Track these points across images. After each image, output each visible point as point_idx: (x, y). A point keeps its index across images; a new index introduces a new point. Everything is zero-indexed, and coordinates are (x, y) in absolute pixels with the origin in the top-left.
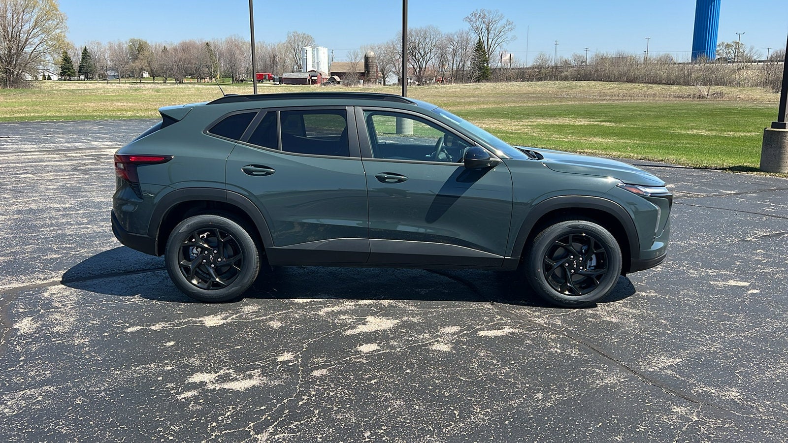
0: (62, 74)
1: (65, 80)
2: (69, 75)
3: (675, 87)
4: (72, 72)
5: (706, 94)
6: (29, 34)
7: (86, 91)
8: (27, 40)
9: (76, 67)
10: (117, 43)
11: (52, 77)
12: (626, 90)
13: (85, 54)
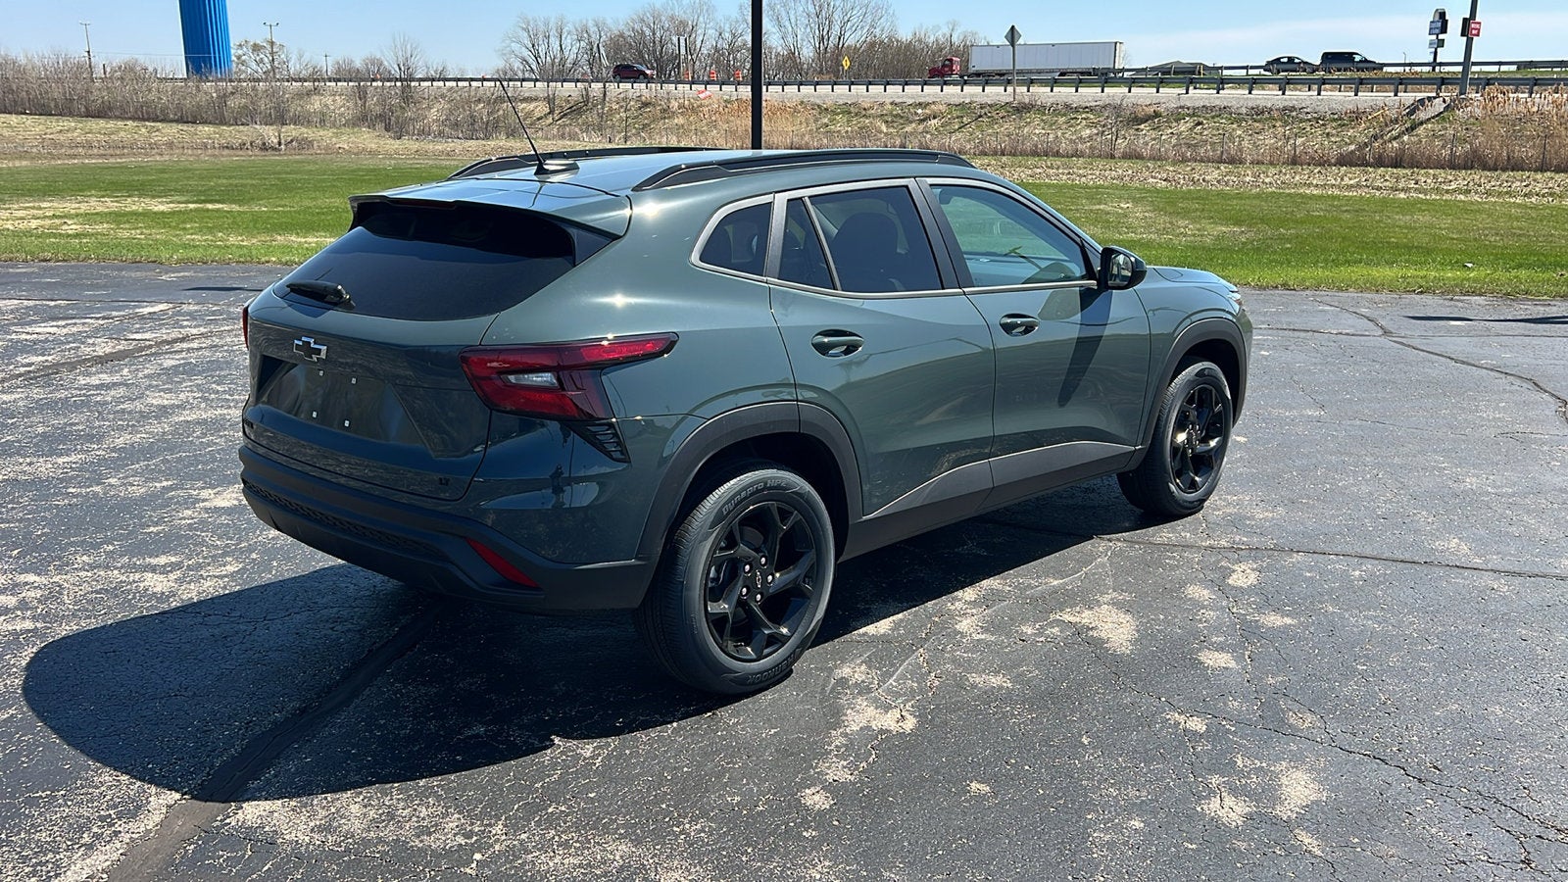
3: (207, 129)
5: (276, 141)
12: (100, 133)
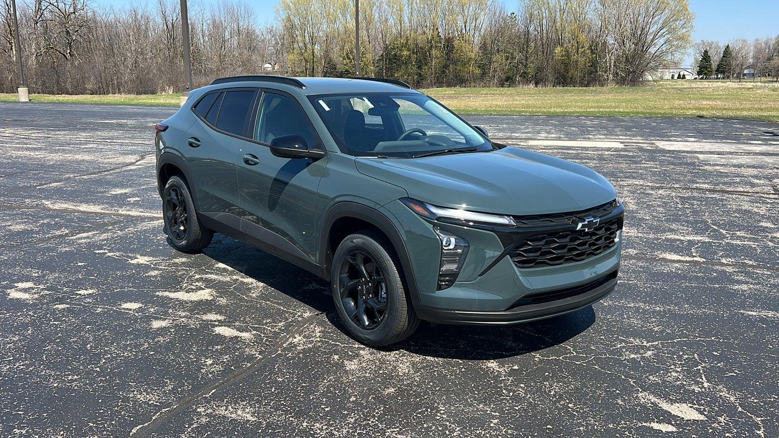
0: (699, 73)
1: (702, 78)
2: (705, 74)
4: (709, 71)
6: (655, 35)
7: (694, 90)
8: (652, 41)
9: (714, 66)
10: (765, 39)
11: (686, 76)
13: (727, 52)
